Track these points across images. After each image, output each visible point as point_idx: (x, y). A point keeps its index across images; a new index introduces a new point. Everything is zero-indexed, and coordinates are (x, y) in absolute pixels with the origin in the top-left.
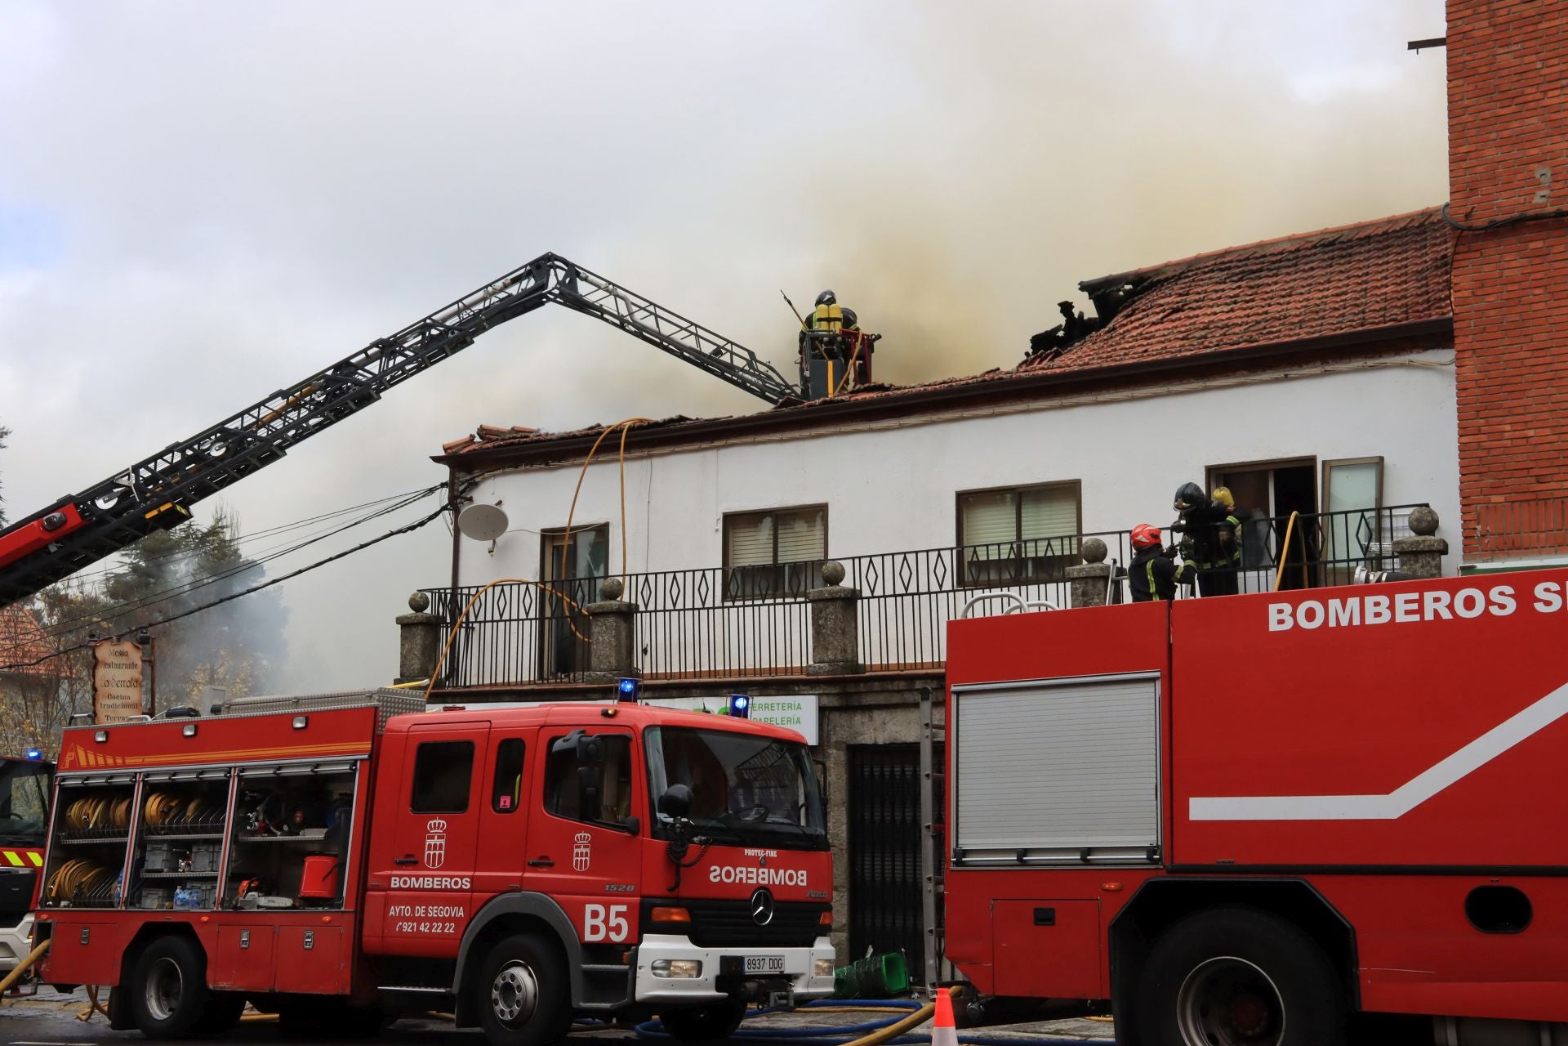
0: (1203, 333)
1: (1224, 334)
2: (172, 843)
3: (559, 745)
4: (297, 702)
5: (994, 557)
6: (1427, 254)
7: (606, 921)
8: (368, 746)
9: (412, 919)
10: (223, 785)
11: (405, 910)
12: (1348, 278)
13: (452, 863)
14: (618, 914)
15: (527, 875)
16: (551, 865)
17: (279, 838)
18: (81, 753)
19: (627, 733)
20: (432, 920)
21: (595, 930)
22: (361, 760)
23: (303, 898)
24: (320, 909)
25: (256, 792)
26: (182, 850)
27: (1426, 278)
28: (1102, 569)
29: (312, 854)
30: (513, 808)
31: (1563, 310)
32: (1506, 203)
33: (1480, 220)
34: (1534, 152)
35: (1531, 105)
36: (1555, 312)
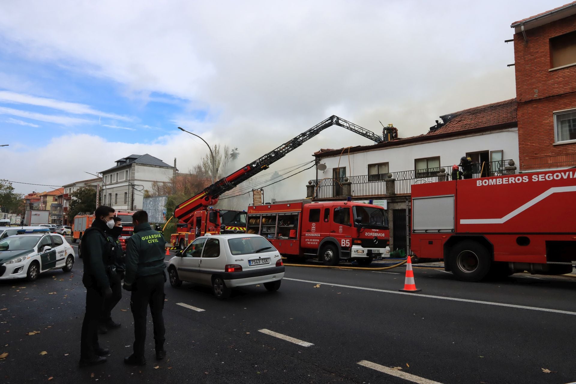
0: (465, 126)
1: (469, 126)
2: (267, 227)
3: (336, 209)
4: (288, 201)
5: (422, 172)
6: (512, 108)
7: (345, 243)
8: (301, 210)
9: (310, 241)
10: (275, 217)
11: (308, 240)
12: (496, 113)
13: (317, 231)
14: (348, 241)
15: (331, 234)
16: (335, 232)
17: (286, 226)
18: (251, 210)
19: (349, 207)
20: (313, 242)
21: (343, 244)
22: (300, 212)
23: (290, 237)
24: (293, 239)
25: (281, 218)
26: (269, 228)
27: (512, 113)
28: (444, 174)
29: (292, 229)
30: (328, 221)
31: (541, 119)
32: (528, 97)
33: (523, 101)
34: (534, 86)
35: (533, 77)
36: (539, 119)
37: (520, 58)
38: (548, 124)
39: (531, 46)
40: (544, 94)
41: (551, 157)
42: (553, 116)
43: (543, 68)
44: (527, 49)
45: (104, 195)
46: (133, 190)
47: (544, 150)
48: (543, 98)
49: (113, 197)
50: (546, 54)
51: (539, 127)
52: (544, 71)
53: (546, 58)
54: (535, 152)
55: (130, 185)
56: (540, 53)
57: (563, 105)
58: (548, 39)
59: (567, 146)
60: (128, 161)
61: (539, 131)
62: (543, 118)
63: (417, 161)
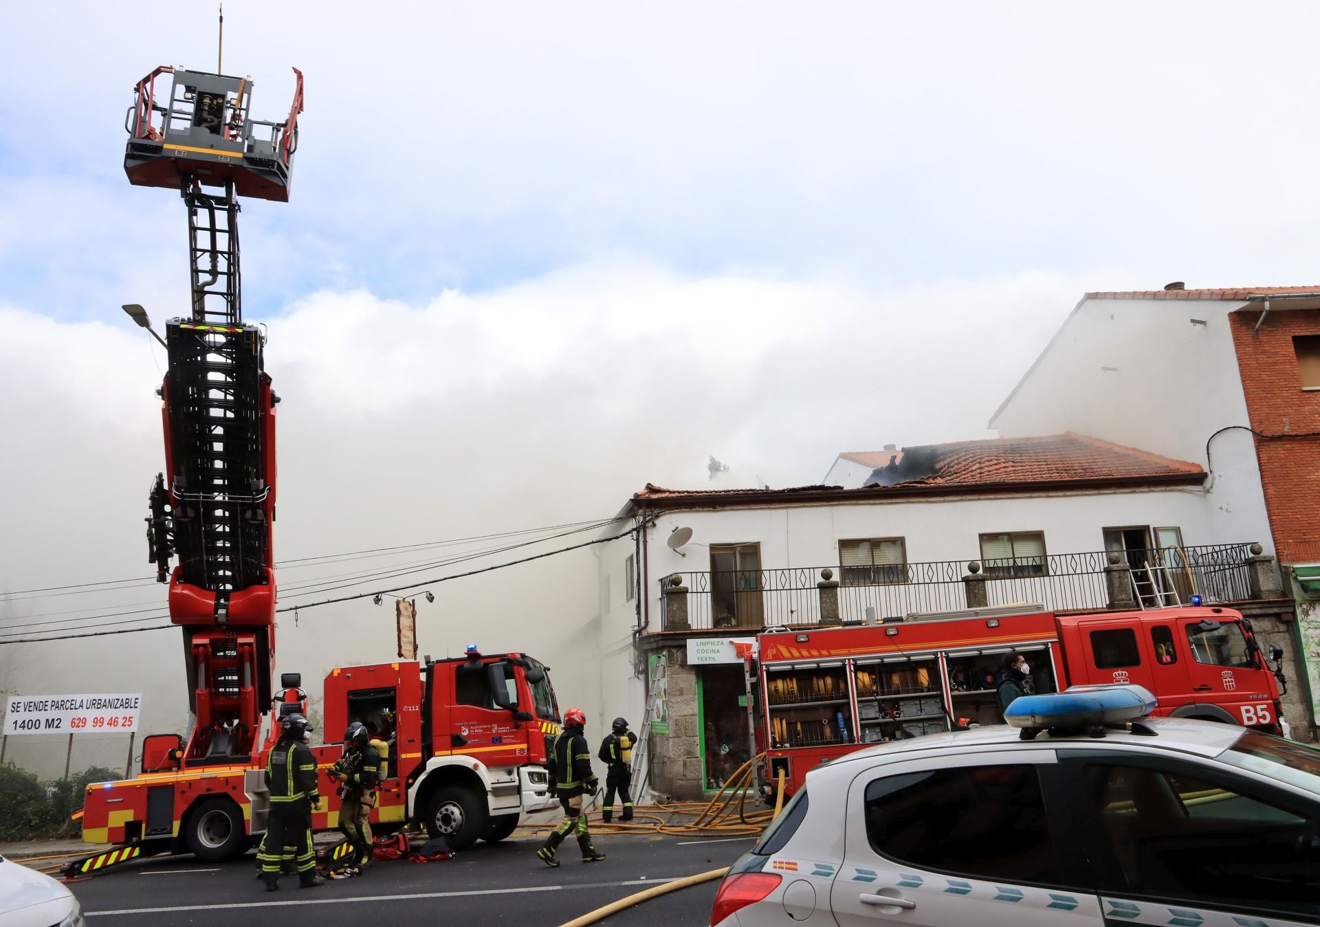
22: (1051, 642)
32: (1276, 429)
33: (1268, 433)
34: (1282, 412)
35: (1277, 394)
36: (1300, 471)
39: (1264, 340)
40: (1299, 427)
44: (1257, 343)
48: (1301, 435)
50: (1292, 361)
52: (1293, 388)
53: (1292, 366)
54: (1302, 531)
56: (1280, 355)
58: (1290, 337)
62: (1307, 471)
63: (985, 539)
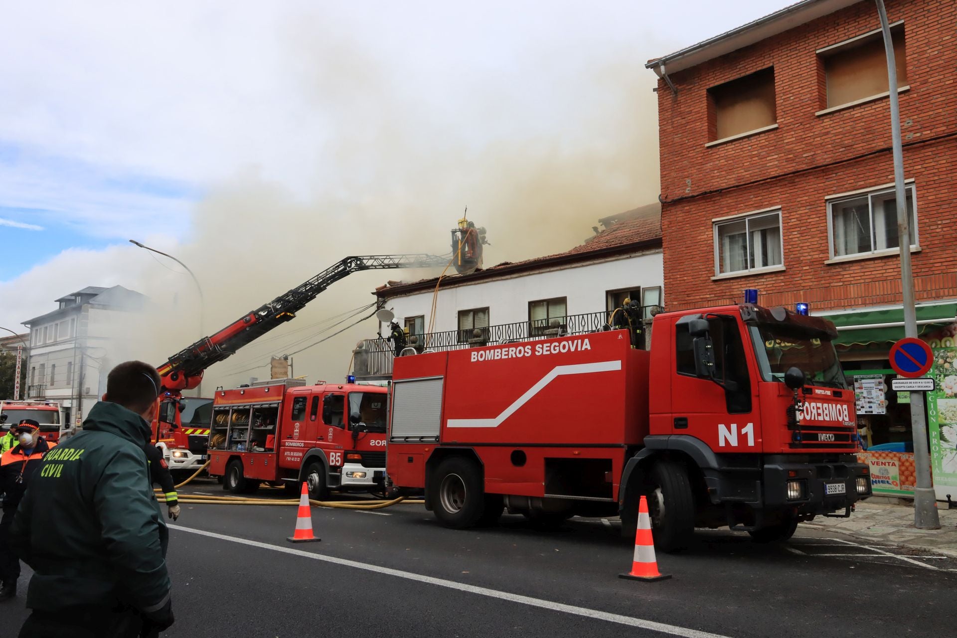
8: (282, 398)
9: (290, 456)
10: (249, 411)
11: (289, 453)
13: (300, 437)
17: (262, 428)
20: (294, 457)
22: (280, 403)
29: (269, 434)
31: (695, 232)
32: (677, 193)
33: (670, 199)
34: (686, 173)
35: (685, 156)
36: (693, 233)
37: (665, 123)
38: (705, 242)
39: (682, 101)
40: (699, 187)
41: (709, 302)
42: (712, 228)
43: (698, 141)
44: (675, 106)
45: (31, 368)
46: (82, 357)
47: (700, 288)
48: (698, 196)
49: (48, 370)
50: (702, 117)
51: (692, 248)
52: (699, 147)
53: (702, 123)
54: (687, 293)
55: (78, 348)
56: (694, 114)
57: (725, 209)
58: (705, 90)
59: (731, 281)
60: (79, 299)
61: (692, 253)
62: (698, 232)
63: (533, 305)
